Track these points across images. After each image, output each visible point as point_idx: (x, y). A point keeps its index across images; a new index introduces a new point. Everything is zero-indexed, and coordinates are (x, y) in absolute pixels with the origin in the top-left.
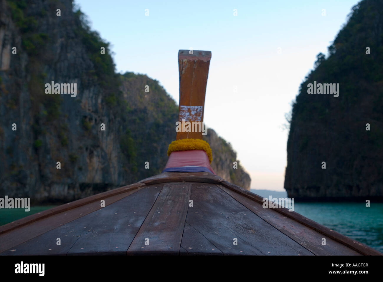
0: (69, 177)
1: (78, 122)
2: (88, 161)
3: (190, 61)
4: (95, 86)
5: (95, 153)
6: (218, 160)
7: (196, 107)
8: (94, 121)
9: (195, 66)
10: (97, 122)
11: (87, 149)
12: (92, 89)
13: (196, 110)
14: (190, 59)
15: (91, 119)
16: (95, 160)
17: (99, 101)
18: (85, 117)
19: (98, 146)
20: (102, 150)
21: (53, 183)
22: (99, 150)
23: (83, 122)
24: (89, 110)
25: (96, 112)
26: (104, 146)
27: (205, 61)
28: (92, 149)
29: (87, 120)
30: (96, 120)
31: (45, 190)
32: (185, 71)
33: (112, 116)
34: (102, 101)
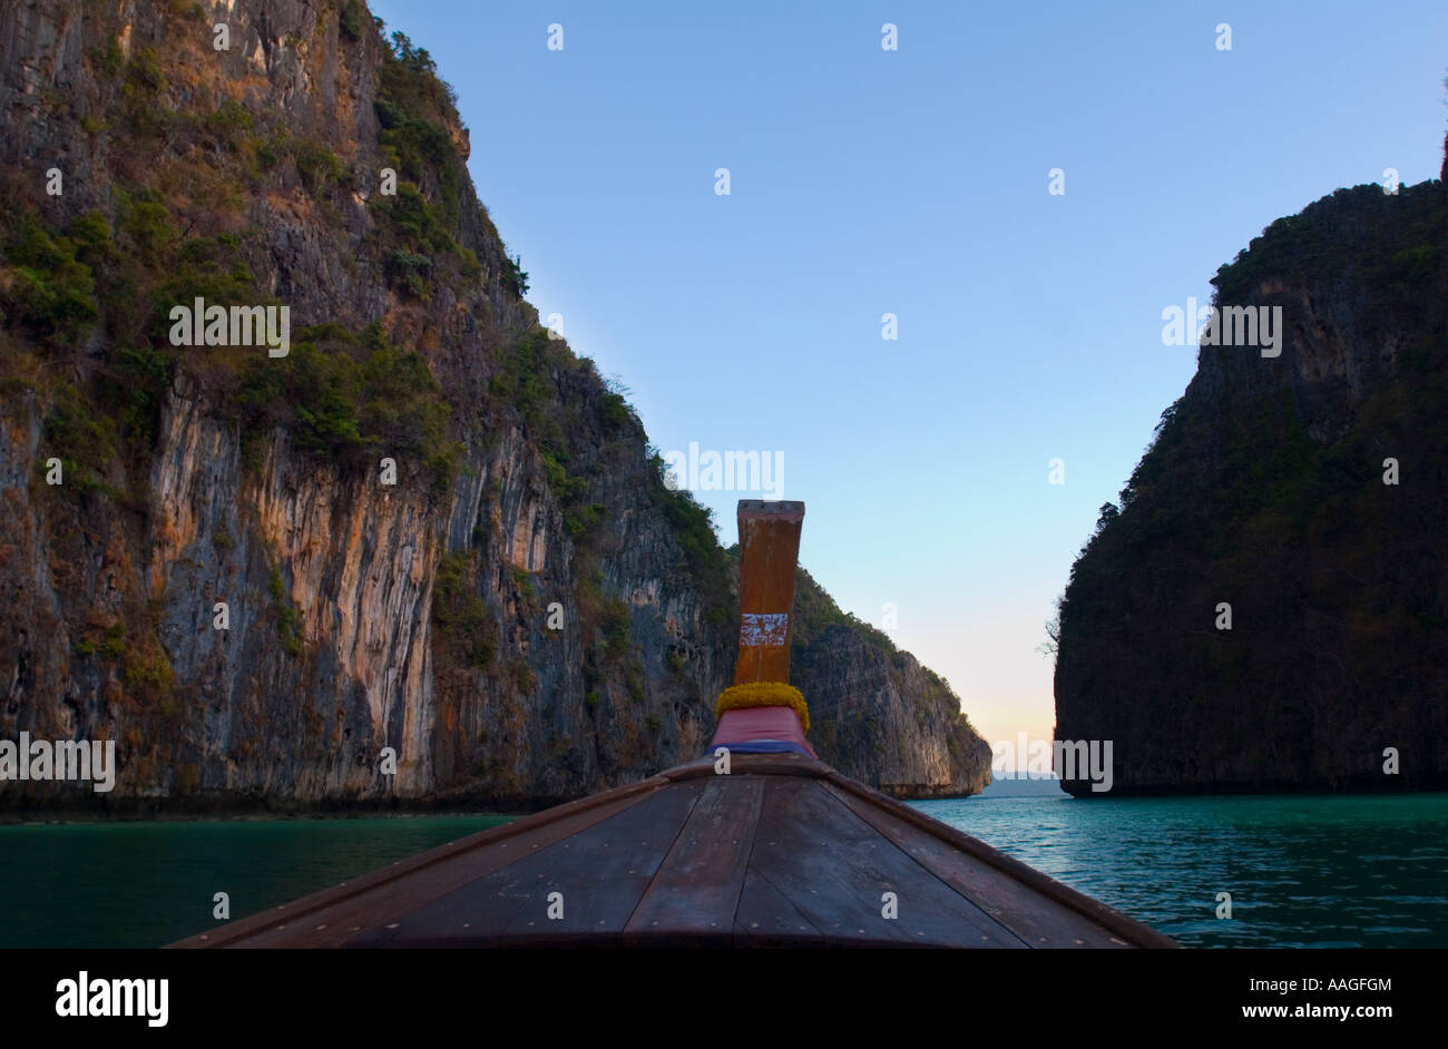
0: (647, 758)
1: (659, 658)
2: (679, 727)
3: (761, 521)
4: (688, 589)
5: (691, 713)
6: (922, 715)
7: (775, 616)
8: (687, 654)
9: (772, 533)
10: (694, 656)
11: (676, 706)
12: (683, 597)
13: (775, 623)
14: (763, 519)
15: (682, 651)
16: (692, 725)
17: (696, 618)
18: (673, 648)
19: (697, 700)
20: (704, 706)
21: (620, 769)
22: (698, 707)
23: (668, 657)
24: (678, 634)
25: (691, 637)
26: (706, 699)
27: (793, 522)
28: (686, 705)
29: (676, 652)
30: (691, 652)
31: (607, 782)
32: (752, 544)
33: (719, 645)
34: (701, 618)
